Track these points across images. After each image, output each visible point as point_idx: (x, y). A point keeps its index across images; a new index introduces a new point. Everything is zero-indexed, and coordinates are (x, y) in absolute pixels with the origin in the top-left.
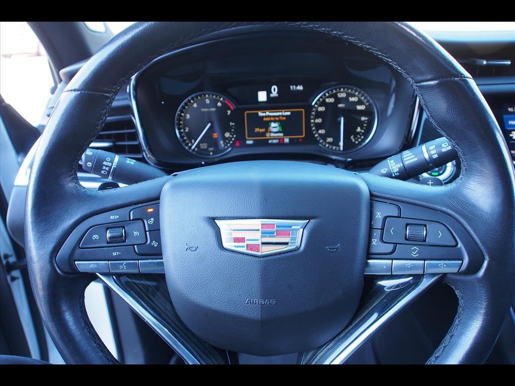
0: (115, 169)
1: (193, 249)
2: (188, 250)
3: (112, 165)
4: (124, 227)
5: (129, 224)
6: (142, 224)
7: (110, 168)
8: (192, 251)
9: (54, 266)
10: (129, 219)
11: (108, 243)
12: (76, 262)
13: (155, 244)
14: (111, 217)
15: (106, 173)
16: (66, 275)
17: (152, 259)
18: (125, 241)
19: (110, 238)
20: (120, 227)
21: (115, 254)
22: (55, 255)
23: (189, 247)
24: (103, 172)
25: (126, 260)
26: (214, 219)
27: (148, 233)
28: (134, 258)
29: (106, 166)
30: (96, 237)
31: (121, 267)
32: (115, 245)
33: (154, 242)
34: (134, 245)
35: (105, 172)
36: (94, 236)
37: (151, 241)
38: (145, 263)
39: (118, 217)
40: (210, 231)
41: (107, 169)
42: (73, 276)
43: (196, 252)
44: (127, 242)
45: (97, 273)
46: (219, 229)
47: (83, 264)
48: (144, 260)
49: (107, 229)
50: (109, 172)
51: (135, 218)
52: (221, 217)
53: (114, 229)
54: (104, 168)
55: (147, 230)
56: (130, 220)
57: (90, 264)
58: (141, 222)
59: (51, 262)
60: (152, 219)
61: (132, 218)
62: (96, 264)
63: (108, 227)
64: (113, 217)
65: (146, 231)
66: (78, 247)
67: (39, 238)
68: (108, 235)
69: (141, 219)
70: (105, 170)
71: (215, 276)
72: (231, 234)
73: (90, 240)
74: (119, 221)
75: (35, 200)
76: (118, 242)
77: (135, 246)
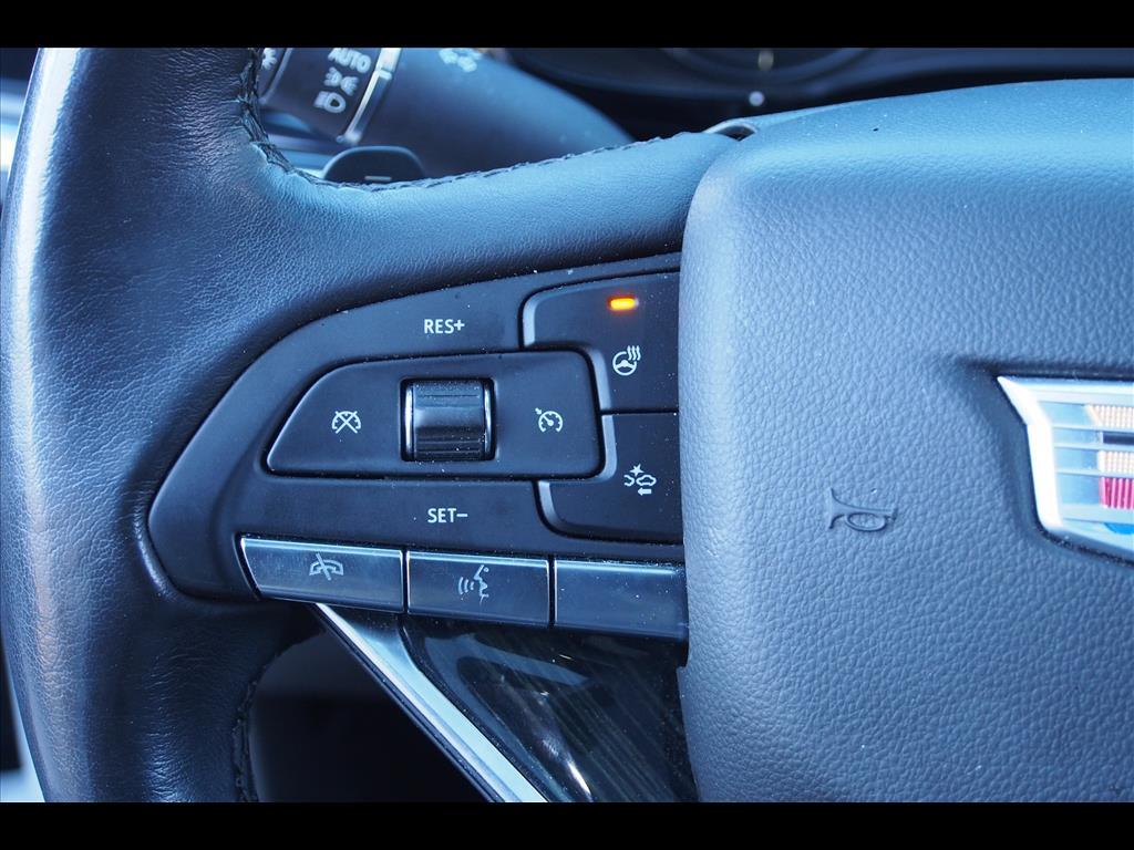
0: (385, 90)
1: (869, 525)
2: (842, 529)
3: (373, 68)
4: (487, 383)
5: (518, 366)
6: (579, 374)
7: (363, 79)
8: (861, 531)
9: (136, 552)
10: (512, 342)
11: (406, 456)
12: (244, 543)
13: (642, 482)
14: (428, 325)
15: (342, 105)
16: (190, 604)
17: (622, 560)
18: (491, 456)
19: (423, 431)
20: (467, 379)
21: (437, 516)
22: (143, 494)
23: (848, 510)
24: (324, 100)
25: (489, 552)
26: (995, 369)
27: (607, 421)
28: (534, 547)
29: (346, 71)
30: (346, 420)
31: (463, 586)
32: (443, 468)
33: (637, 470)
34: (534, 479)
35: (335, 103)
36: (339, 415)
37: (624, 467)
38: (586, 576)
39: (459, 325)
40: (970, 437)
41: (348, 84)
42: (218, 610)
43: (885, 538)
44: (502, 461)
45: (322, 606)
46: (1024, 426)
47: (278, 554)
48: (580, 557)
49: (406, 384)
50: (353, 101)
51: (549, 336)
52: (1041, 365)
53: (440, 389)
54: (334, 78)
55: (604, 403)
56: (522, 348)
57: (312, 557)
58: (574, 360)
59: (123, 529)
60: (634, 352)
61: (529, 338)
62: (340, 558)
63: (411, 373)
64: (438, 325)
65: (598, 413)
66: (257, 466)
67: (73, 402)
68: (414, 414)
69: (576, 348)
70: (338, 89)
71: (983, 673)
72: (1090, 457)
73: (316, 434)
74: (465, 345)
75: (55, 210)
76: (458, 458)
77: (544, 486)
